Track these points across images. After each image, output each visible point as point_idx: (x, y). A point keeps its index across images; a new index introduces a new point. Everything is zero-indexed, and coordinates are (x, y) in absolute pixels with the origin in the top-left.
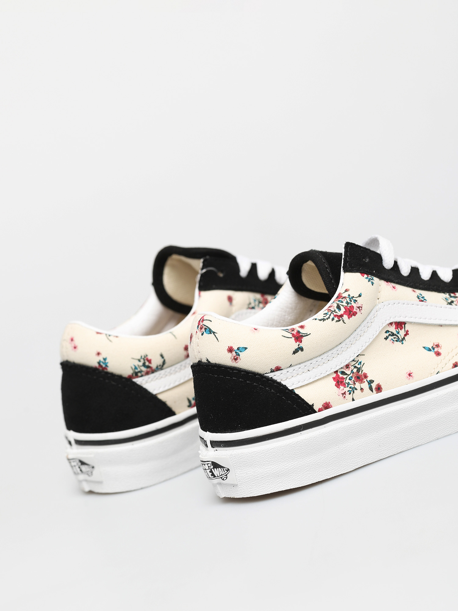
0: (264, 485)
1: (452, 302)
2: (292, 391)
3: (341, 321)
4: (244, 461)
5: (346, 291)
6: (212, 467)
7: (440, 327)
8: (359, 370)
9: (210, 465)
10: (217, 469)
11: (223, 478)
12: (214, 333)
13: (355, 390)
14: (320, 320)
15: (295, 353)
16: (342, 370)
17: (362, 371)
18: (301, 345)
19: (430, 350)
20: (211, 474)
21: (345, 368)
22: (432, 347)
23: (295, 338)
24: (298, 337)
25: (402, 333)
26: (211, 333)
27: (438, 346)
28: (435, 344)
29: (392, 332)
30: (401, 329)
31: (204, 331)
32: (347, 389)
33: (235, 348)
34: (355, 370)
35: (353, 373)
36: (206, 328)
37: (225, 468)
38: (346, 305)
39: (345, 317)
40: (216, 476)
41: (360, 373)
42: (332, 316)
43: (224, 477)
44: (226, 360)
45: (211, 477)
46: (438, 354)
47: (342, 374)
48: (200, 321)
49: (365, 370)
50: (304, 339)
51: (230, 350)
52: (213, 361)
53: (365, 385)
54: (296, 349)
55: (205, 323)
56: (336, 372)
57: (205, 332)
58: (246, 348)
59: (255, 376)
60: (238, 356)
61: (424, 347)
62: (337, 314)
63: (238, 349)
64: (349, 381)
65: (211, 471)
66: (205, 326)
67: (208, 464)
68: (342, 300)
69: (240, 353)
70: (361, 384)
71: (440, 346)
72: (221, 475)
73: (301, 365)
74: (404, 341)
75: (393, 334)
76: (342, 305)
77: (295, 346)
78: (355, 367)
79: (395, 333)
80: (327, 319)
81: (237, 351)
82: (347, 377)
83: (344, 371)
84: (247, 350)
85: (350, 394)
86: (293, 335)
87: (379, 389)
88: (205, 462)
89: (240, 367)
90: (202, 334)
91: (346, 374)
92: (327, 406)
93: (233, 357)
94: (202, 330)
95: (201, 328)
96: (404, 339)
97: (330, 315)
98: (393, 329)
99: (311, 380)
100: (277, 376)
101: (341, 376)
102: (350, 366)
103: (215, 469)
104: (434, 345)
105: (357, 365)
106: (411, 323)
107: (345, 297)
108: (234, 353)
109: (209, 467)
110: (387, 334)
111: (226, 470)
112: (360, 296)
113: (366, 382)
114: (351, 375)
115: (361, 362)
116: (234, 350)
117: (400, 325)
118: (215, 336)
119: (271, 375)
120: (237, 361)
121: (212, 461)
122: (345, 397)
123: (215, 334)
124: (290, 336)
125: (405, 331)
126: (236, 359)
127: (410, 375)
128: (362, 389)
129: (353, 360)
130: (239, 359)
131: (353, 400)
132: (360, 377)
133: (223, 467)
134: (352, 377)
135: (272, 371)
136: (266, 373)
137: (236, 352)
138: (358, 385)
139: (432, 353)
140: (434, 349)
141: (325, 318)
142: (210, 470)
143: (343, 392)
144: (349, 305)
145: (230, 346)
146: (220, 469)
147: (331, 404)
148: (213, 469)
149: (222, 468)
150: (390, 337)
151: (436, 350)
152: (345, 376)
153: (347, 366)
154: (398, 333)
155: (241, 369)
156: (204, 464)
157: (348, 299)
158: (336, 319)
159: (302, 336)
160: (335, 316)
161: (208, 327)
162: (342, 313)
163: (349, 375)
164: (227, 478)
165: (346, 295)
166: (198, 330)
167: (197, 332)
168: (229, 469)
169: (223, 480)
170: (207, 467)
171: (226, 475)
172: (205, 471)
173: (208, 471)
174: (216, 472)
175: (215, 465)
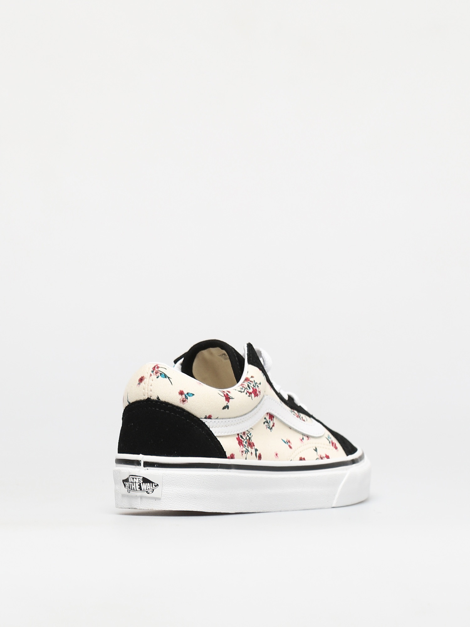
0: (183, 503)
2: (215, 437)
3: (251, 397)
4: (174, 481)
5: (252, 377)
6: (142, 481)
7: (290, 429)
8: (250, 438)
9: (141, 480)
10: (146, 484)
11: (148, 492)
12: (169, 378)
13: (248, 452)
14: (239, 391)
15: (224, 408)
16: (241, 435)
17: (251, 440)
18: (229, 404)
19: (285, 443)
20: (139, 487)
21: (243, 434)
22: (286, 441)
23: (225, 397)
24: (228, 398)
26: (166, 377)
27: (289, 442)
28: (288, 440)
29: (267, 420)
30: (272, 420)
31: (159, 375)
32: (244, 449)
33: (186, 393)
34: (248, 438)
35: (247, 439)
36: (161, 373)
37: (154, 483)
38: (253, 387)
39: (253, 395)
40: (143, 489)
41: (251, 441)
42: (246, 391)
43: (150, 491)
44: (175, 399)
45: (138, 489)
46: (291, 447)
47: (241, 437)
48: (155, 367)
49: (253, 440)
50: (231, 400)
51: (181, 393)
52: (162, 399)
53: (253, 451)
54: (225, 406)
55: (160, 369)
56: (238, 434)
57: (160, 376)
58: (193, 395)
59: (194, 418)
60: (186, 399)
61: (282, 440)
62: (248, 391)
63: (188, 394)
64: (245, 444)
65: (140, 485)
66: (160, 371)
67: (139, 479)
68: (251, 383)
69: (188, 397)
70: (252, 450)
71: (291, 442)
72: (147, 489)
73: (224, 420)
74: (272, 430)
75: (267, 422)
76: (251, 387)
77: (225, 403)
78: (248, 436)
79: (268, 422)
80: (243, 392)
81: (187, 395)
82: (244, 441)
83: (242, 436)
84: (194, 396)
85: (245, 453)
86: (224, 395)
87: (260, 457)
88: (137, 476)
89: (185, 408)
90: (157, 377)
91: (243, 439)
92: (232, 457)
93: (182, 399)
94: (157, 374)
95: (156, 373)
96: (272, 428)
97: (244, 390)
98: (268, 418)
99: (226, 434)
100: (208, 422)
101: (241, 438)
102: (245, 434)
103: (144, 484)
105: (249, 435)
106: (277, 418)
107: (252, 381)
108: (184, 396)
109: (139, 481)
110: (265, 420)
111: (155, 485)
112: (260, 384)
113: (254, 449)
114: (246, 440)
115: (251, 434)
116: (184, 394)
117: (271, 416)
119: (204, 420)
120: (184, 403)
121: (143, 477)
122: (242, 454)
123: (170, 379)
124: (223, 395)
125: (273, 423)
126: (184, 401)
127: (276, 454)
128: (252, 453)
129: (248, 431)
130: (186, 401)
131: (246, 459)
132: (251, 445)
133: (152, 483)
134: (246, 442)
135: (205, 418)
136: (201, 418)
137: (185, 396)
138: (249, 449)
139: (287, 446)
140: (287, 443)
141: (242, 391)
142: (139, 484)
143: (242, 450)
144: (255, 388)
145: (181, 390)
146: (149, 484)
147: (235, 456)
148: (142, 484)
149: (151, 484)
150: (266, 424)
151: (289, 444)
152: (243, 440)
153: (244, 433)
154: (270, 422)
155: (185, 409)
156: (136, 478)
157: (254, 383)
158: (248, 394)
159: (230, 398)
160: (248, 392)
161: (163, 373)
162: (251, 392)
163: (245, 440)
164: (152, 492)
165: (251, 379)
166: (152, 374)
167: (151, 375)
168: (158, 485)
169: (149, 493)
170: (137, 481)
171: (153, 490)
172: (134, 484)
173: (137, 484)
174: (144, 486)
175: (146, 480)
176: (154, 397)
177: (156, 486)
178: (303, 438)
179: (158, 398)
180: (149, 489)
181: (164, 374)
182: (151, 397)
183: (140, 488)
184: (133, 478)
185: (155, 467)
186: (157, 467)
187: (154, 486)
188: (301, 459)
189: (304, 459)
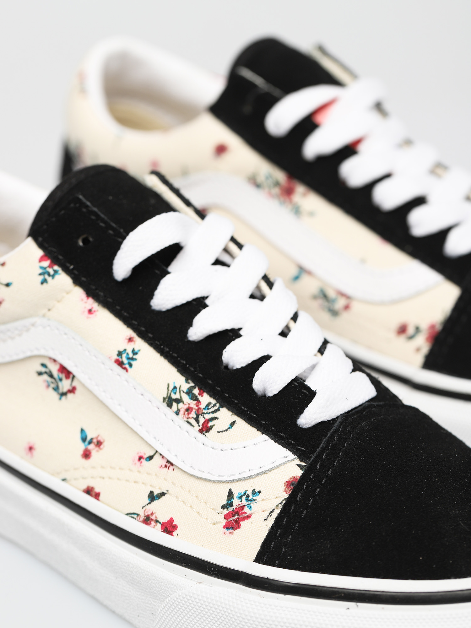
1: (178, 401)
19: (84, 440)
22: (92, 439)
25: (65, 385)
27: (99, 444)
28: (99, 439)
29: (50, 372)
30: (66, 379)
46: (87, 455)
61: (82, 430)
71: (102, 447)
75: (51, 376)
79: (55, 376)
96: (65, 394)
98: (54, 369)
104: (97, 438)
110: (43, 370)
117: (66, 370)
125: (71, 385)
127: (31, 449)
139: (82, 447)
140: (90, 443)
150: (46, 377)
151: (91, 447)
154: (61, 380)
178: (151, 458)
188: (89, 491)
189: (97, 496)
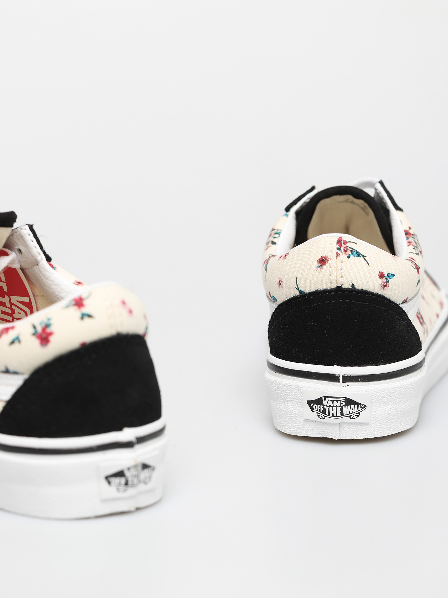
6: (344, 403)
9: (343, 402)
10: (349, 406)
11: (351, 417)
12: (363, 256)
15: (418, 284)
20: (341, 411)
26: (359, 256)
31: (350, 253)
36: (352, 250)
37: (361, 404)
43: (354, 415)
44: (374, 285)
48: (341, 243)
51: (381, 276)
52: (359, 286)
54: (418, 281)
55: (348, 244)
57: (352, 256)
58: (394, 275)
59: (394, 305)
60: (387, 283)
63: (388, 275)
65: (341, 409)
66: (350, 248)
67: (341, 400)
69: (389, 279)
72: (351, 413)
73: (414, 299)
77: (417, 277)
81: (387, 278)
84: (395, 277)
89: (386, 296)
90: (349, 257)
93: (383, 284)
94: (347, 253)
95: (346, 251)
100: (406, 308)
103: (346, 406)
108: (384, 279)
109: (341, 404)
116: (385, 276)
118: (365, 259)
119: (402, 306)
120: (384, 289)
121: (345, 398)
123: (365, 257)
126: (385, 286)
130: (387, 286)
133: (358, 404)
135: (404, 302)
136: (400, 304)
137: (386, 279)
142: (341, 407)
145: (381, 271)
146: (353, 406)
148: (344, 407)
149: (356, 406)
156: (337, 401)
161: (354, 249)
164: (358, 416)
166: (339, 252)
167: (338, 255)
168: (365, 406)
169: (353, 418)
170: (339, 404)
171: (359, 413)
172: (334, 408)
173: (338, 409)
174: (346, 410)
175: (349, 402)
176: (347, 285)
177: (362, 408)
179: (353, 286)
180: (353, 412)
181: (356, 251)
182: (342, 284)
183: (342, 413)
184: (333, 401)
185: (360, 382)
186: (362, 381)
187: (360, 408)
